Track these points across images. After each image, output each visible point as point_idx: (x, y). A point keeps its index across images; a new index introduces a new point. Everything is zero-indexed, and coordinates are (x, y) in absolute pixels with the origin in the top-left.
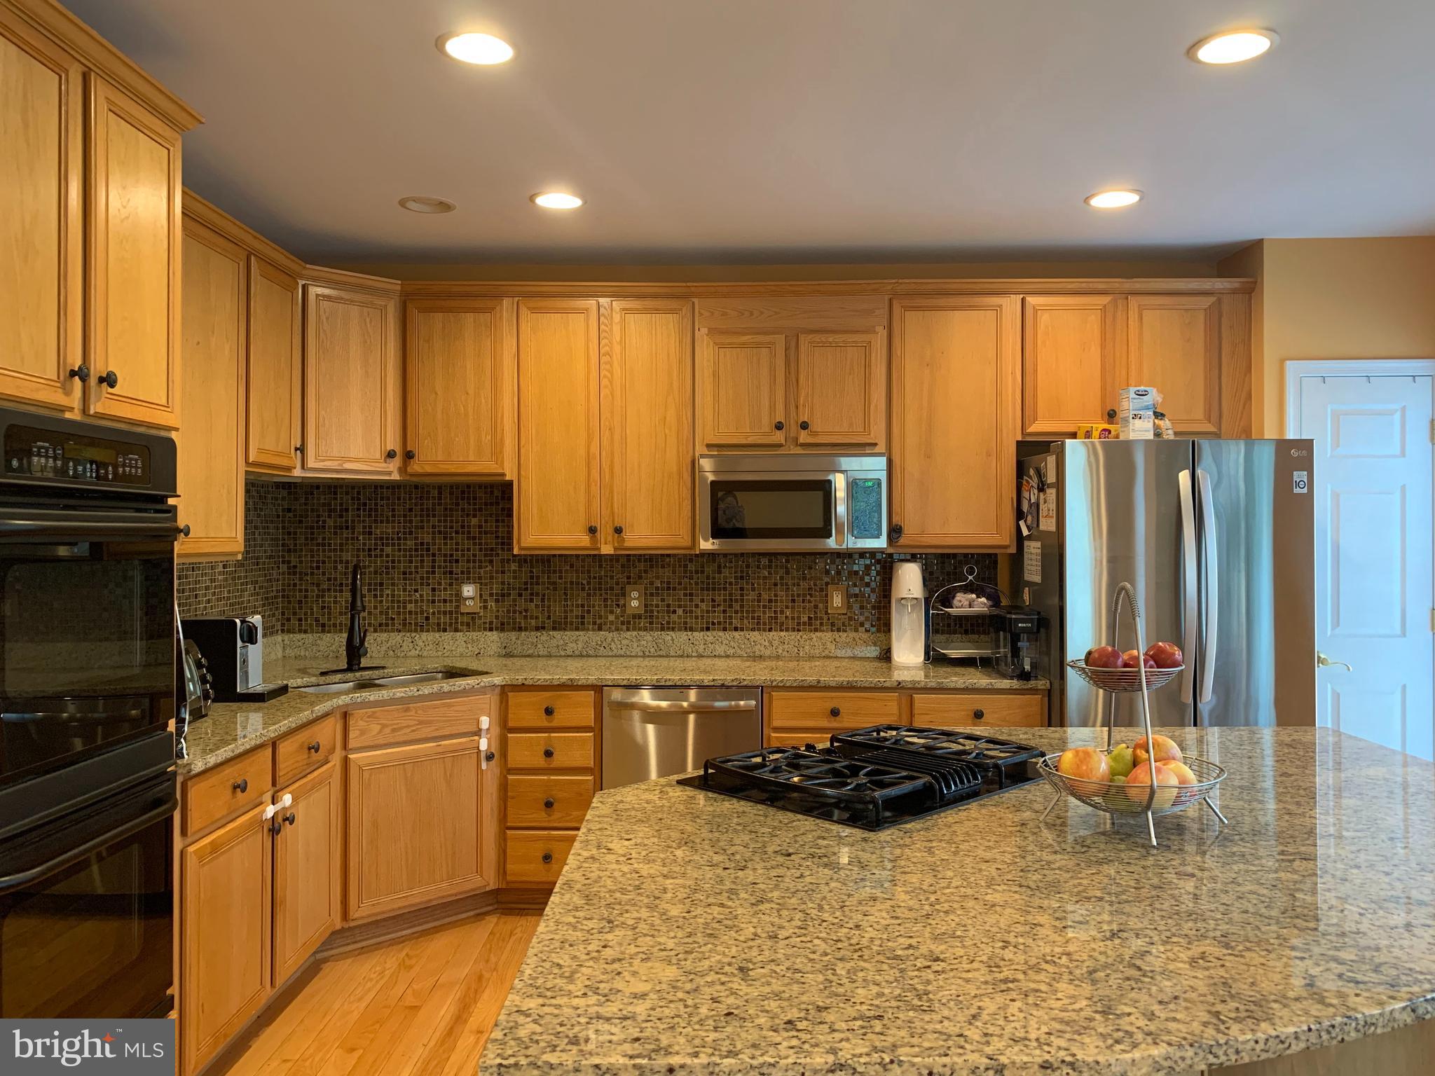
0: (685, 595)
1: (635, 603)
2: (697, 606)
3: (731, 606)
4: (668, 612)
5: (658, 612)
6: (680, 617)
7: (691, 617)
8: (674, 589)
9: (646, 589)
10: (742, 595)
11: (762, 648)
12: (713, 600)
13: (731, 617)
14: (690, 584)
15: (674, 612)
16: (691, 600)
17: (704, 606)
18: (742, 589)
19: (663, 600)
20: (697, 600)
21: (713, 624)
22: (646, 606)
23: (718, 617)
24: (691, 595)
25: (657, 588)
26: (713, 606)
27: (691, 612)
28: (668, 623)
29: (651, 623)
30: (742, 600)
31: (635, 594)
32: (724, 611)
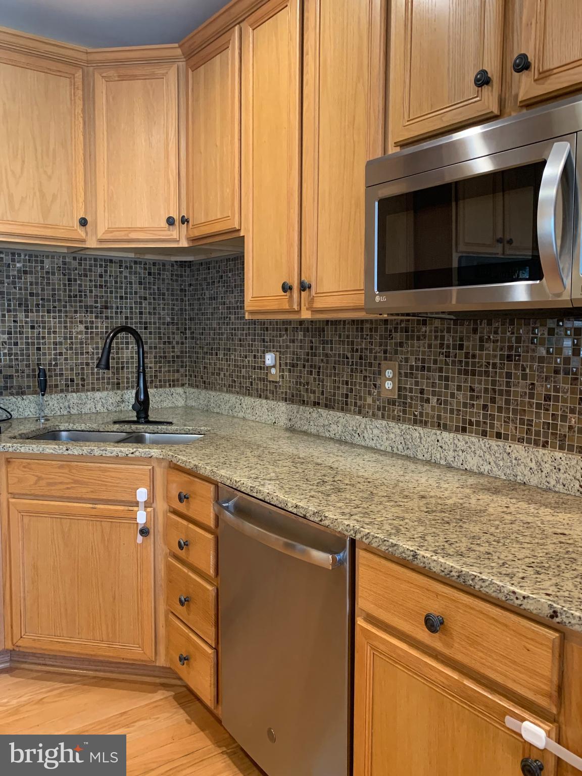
0: (440, 378)
1: (389, 385)
2: (453, 396)
3: (493, 400)
4: (422, 400)
5: (411, 398)
6: (433, 408)
7: (445, 410)
8: (429, 370)
9: (400, 367)
10: (508, 384)
11: (526, 472)
12: (472, 390)
13: (492, 417)
14: (446, 364)
15: (428, 401)
16: (447, 387)
17: (460, 396)
18: (509, 375)
19: (417, 384)
20: (453, 385)
21: (471, 423)
22: (400, 389)
23: (476, 414)
24: (447, 379)
25: (412, 367)
26: (472, 398)
27: (446, 402)
28: (421, 414)
29: (404, 412)
30: (508, 393)
31: (389, 373)
32: (485, 407)
